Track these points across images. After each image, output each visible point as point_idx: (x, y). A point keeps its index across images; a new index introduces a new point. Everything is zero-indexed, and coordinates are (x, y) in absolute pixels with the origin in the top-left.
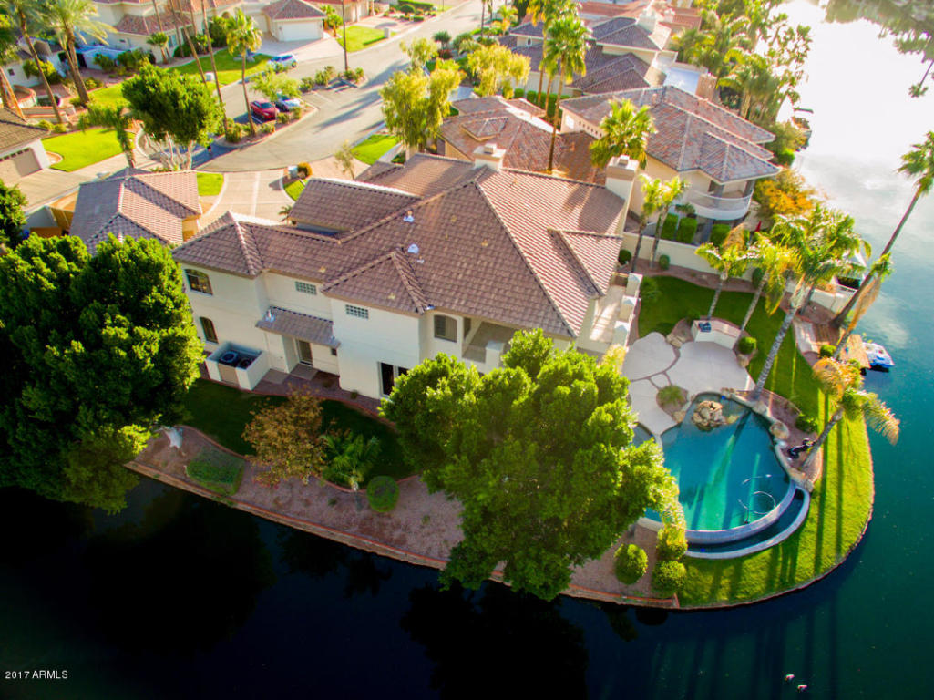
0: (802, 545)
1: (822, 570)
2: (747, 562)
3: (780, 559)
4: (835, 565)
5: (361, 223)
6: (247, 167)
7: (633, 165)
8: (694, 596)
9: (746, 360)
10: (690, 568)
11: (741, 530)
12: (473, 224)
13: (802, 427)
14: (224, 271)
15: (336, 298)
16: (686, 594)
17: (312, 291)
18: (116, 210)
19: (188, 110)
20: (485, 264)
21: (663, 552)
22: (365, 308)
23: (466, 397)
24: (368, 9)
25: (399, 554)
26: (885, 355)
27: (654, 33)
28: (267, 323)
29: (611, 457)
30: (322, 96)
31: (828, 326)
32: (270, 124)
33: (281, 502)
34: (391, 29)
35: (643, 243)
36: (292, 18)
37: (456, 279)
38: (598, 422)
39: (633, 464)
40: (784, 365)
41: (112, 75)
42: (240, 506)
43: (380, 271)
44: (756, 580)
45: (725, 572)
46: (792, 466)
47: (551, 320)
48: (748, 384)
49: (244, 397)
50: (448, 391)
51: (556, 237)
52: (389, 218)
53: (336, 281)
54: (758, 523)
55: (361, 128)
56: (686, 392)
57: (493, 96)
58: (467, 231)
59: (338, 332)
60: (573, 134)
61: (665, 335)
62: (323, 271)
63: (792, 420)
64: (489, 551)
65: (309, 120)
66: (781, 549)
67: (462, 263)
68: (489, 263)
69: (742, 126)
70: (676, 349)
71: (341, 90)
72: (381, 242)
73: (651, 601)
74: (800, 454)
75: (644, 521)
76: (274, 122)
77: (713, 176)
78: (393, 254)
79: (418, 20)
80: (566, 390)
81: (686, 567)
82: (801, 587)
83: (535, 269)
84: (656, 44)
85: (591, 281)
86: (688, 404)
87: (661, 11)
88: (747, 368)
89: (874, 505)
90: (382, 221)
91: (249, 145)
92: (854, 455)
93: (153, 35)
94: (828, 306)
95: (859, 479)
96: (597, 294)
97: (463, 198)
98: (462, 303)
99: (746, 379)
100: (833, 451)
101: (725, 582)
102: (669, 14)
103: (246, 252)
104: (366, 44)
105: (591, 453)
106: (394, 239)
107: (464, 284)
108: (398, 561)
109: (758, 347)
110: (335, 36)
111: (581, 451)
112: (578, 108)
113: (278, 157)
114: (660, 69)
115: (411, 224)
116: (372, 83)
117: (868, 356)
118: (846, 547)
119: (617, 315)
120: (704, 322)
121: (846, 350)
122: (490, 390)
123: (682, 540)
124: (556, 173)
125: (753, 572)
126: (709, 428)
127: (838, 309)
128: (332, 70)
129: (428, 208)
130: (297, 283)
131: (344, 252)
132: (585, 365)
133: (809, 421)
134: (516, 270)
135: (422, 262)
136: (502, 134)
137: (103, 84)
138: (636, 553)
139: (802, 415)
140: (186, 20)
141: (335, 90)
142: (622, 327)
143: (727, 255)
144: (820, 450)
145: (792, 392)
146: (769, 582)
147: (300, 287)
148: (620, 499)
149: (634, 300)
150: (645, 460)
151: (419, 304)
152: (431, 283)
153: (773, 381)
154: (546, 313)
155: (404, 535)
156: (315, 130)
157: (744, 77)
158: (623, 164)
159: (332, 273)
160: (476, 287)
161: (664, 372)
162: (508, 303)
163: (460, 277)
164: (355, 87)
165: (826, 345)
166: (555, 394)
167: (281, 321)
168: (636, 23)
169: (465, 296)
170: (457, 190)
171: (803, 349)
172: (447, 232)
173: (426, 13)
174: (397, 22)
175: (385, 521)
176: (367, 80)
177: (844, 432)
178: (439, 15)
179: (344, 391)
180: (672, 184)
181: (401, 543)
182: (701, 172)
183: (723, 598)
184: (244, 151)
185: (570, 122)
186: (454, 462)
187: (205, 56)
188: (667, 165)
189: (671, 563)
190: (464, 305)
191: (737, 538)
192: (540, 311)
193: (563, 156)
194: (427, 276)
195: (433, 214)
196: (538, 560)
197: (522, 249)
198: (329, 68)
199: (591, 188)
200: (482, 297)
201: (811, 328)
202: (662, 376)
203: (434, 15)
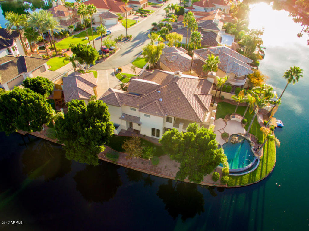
0: (257, 172)
1: (262, 178)
2: (244, 176)
3: (252, 176)
4: (265, 177)
5: (146, 92)
6: (103, 69)
7: (214, 74)
8: (231, 184)
9: (244, 125)
10: (230, 178)
11: (242, 169)
12: (175, 93)
13: (258, 143)
14: (112, 105)
15: (142, 112)
16: (229, 184)
17: (135, 110)
18: (77, 86)
19: (91, 56)
20: (179, 104)
21: (223, 174)
22: (149, 115)
23: (181, 139)
24: (130, 13)
25: (160, 175)
26: (281, 123)
27: (219, 25)
28: (122, 118)
29: (213, 152)
30: (120, 44)
31: (266, 115)
32: (107, 54)
33: (129, 163)
34: (138, 20)
35: (217, 93)
36: (109, 18)
37: (172, 108)
38: (210, 144)
39: (218, 153)
40: (254, 127)
41: (58, 38)
42: (119, 164)
43: (153, 106)
44: (246, 180)
45: (239, 179)
46: (255, 153)
47: (196, 118)
48: (245, 132)
49: (116, 136)
50: (177, 138)
51: (196, 96)
52: (154, 91)
53: (142, 108)
54: (246, 167)
55: (134, 55)
56: (228, 134)
57: (173, 47)
58: (174, 95)
59: (141, 120)
60: (197, 60)
61: (223, 119)
62: (138, 105)
63: (256, 141)
64: (187, 172)
65: (118, 53)
66: (252, 174)
67: (173, 104)
68: (180, 104)
69: (244, 58)
70: (226, 123)
71: (126, 42)
72: (152, 98)
73: (221, 185)
74: (257, 150)
75: (219, 167)
76: (108, 53)
77: (236, 74)
78: (156, 101)
79: (145, 16)
80: (203, 137)
81: (229, 177)
82: (256, 182)
83: (192, 105)
84: (219, 29)
85: (205, 108)
86: (229, 138)
87: (220, 15)
88: (245, 127)
89: (276, 163)
90: (152, 92)
91: (102, 61)
92: (271, 150)
93: (69, 26)
94: (267, 109)
95: (272, 156)
96: (207, 111)
97: (172, 86)
98: (174, 114)
99: (244, 131)
100: (266, 149)
101: (238, 181)
102: (223, 17)
103: (118, 100)
104: (131, 25)
105: (209, 151)
106: (156, 97)
107: (174, 109)
108: (159, 177)
109: (247, 122)
110: (121, 23)
111: (207, 151)
112: (198, 52)
113: (111, 65)
114: (220, 36)
115: (160, 93)
116: (135, 40)
117: (277, 123)
118: (268, 173)
119: (211, 115)
120: (233, 115)
121: (271, 122)
122: (186, 137)
123: (228, 171)
124: (192, 72)
125: (245, 179)
126: (234, 143)
127: (269, 110)
128: (123, 36)
129: (164, 89)
130: (131, 108)
131: (143, 100)
132: (207, 131)
133: (260, 141)
134: (187, 106)
135: (163, 103)
136: (177, 60)
137: (56, 42)
138: (217, 174)
139: (258, 140)
140: (78, 20)
141: (124, 42)
142: (213, 119)
143: (239, 98)
144: (263, 149)
145: (256, 134)
146: (249, 181)
147: (131, 109)
148: (215, 161)
149: (215, 111)
150: (220, 152)
151: (163, 114)
152: (166, 109)
153: (251, 131)
154: (195, 116)
155: (160, 171)
156: (120, 56)
157: (245, 41)
158: (212, 74)
159: (141, 106)
160: (177, 110)
161: (223, 129)
162: (185, 114)
163: (173, 107)
164: (130, 41)
165: (266, 121)
166: (201, 138)
167: (126, 117)
168: (213, 22)
169: (175, 112)
170: (171, 84)
171: (259, 122)
172: (169, 95)
173: (148, 13)
174: (139, 17)
175: (156, 167)
176: (133, 39)
177: (269, 144)
178: (152, 14)
179: (142, 135)
180: (225, 78)
181: (160, 173)
182: (232, 73)
183: (238, 185)
184: (101, 63)
185: (196, 56)
186: (180, 153)
187: (84, 31)
188: (223, 71)
189: (225, 176)
190: (175, 115)
191: (241, 171)
192: (193, 116)
193: (194, 67)
194: (165, 107)
195: (165, 90)
196: (197, 174)
197: (188, 100)
198: (122, 35)
199: (204, 81)
200: (179, 112)
201: (262, 116)
202: (222, 130)
203: (150, 14)
